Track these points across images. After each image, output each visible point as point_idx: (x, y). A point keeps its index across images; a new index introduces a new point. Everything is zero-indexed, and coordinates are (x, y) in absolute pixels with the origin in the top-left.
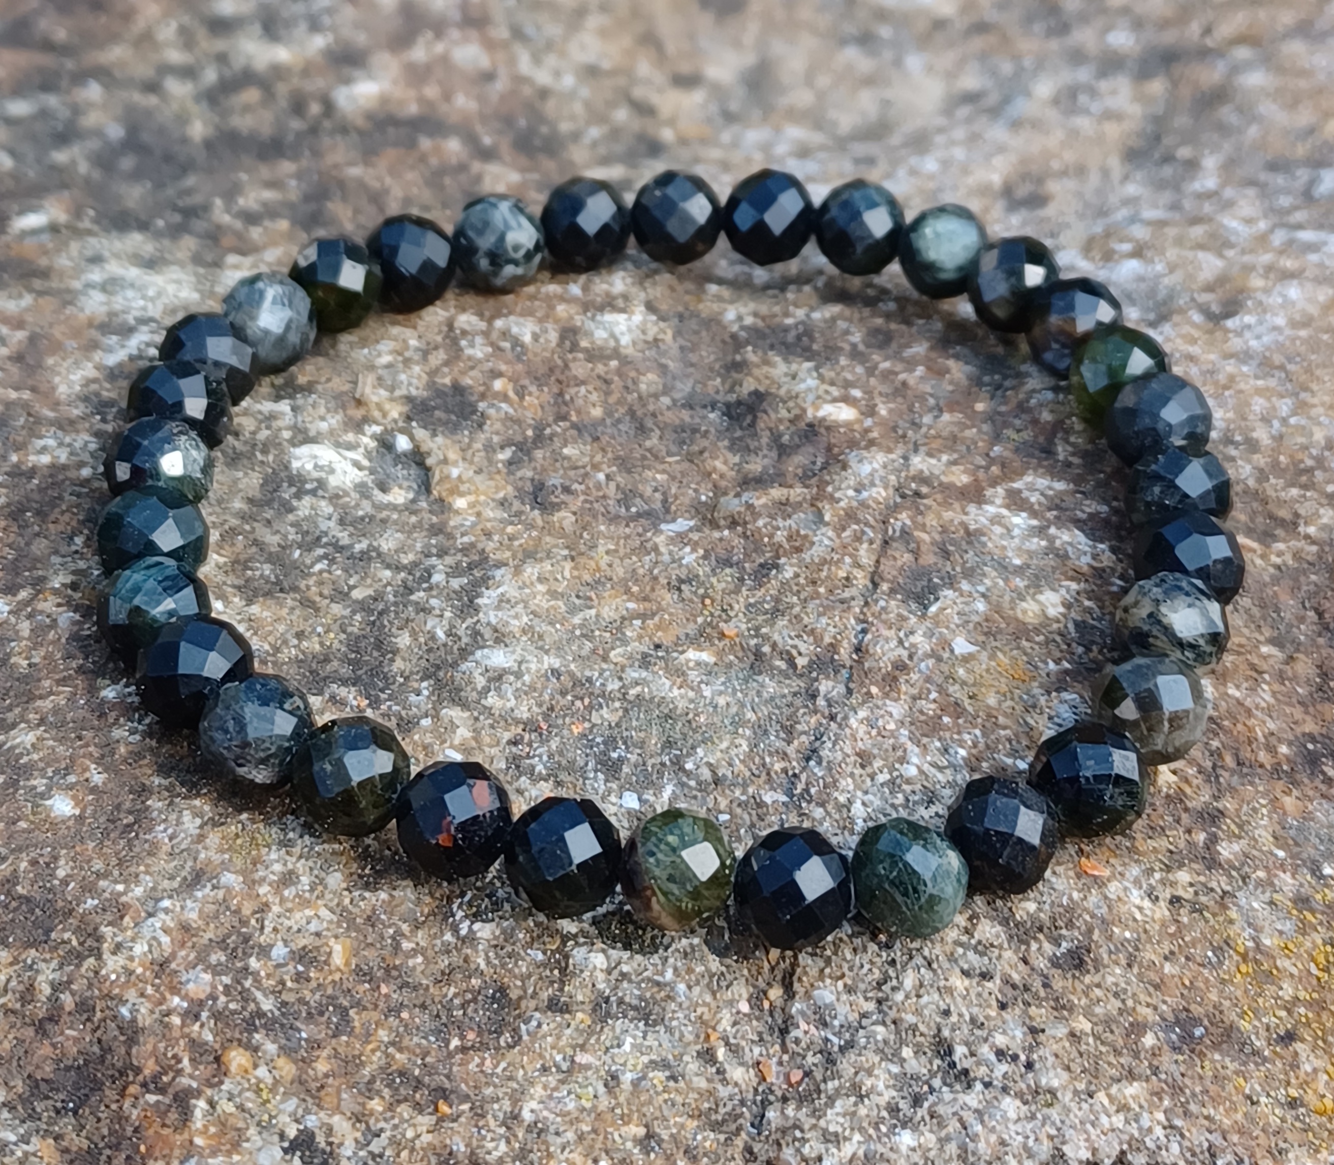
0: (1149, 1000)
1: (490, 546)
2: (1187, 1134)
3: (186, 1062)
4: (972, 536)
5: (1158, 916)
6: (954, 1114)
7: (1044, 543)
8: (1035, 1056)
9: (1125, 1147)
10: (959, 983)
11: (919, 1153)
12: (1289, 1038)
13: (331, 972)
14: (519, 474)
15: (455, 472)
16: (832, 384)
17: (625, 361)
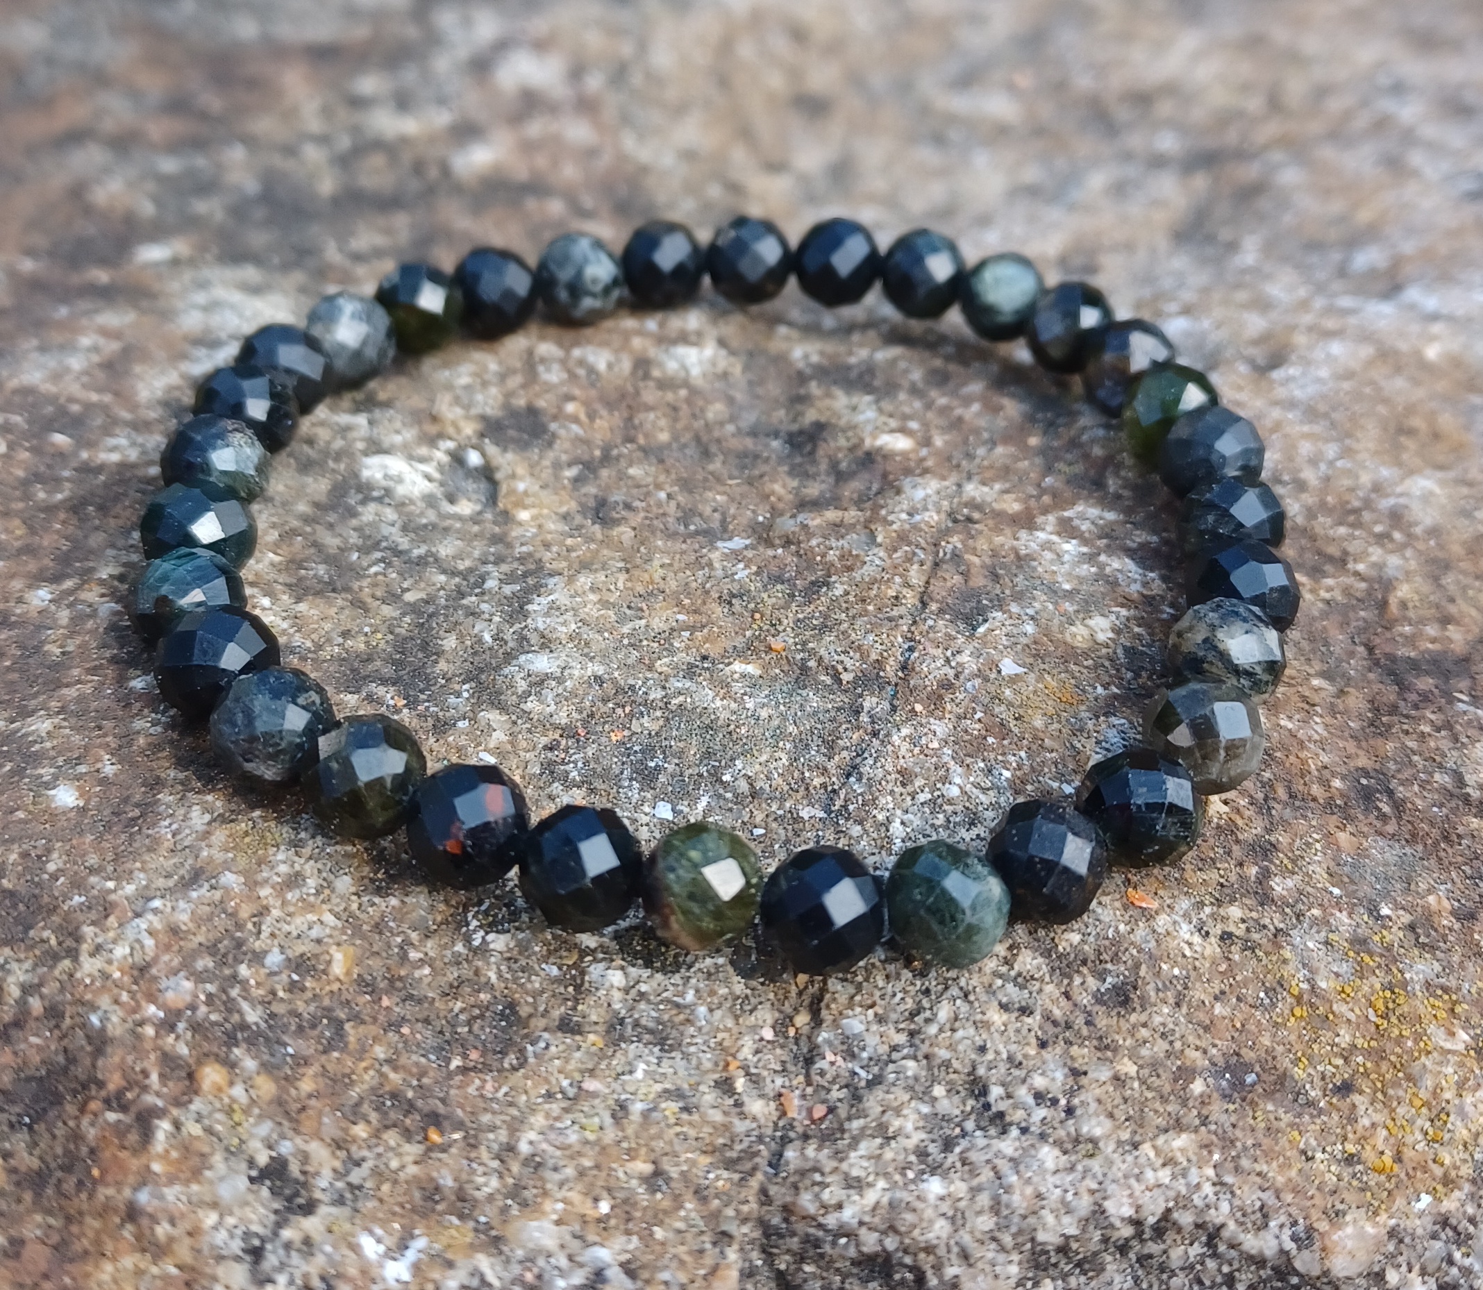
0: (1198, 1043)
1: (547, 556)
2: (1238, 1192)
3: (154, 1077)
4: (1022, 561)
5: (1208, 952)
6: (988, 1162)
7: (1093, 570)
8: (1076, 1101)
9: (1171, 1204)
10: (997, 1017)
11: (948, 1202)
12: (1345, 1089)
13: (329, 983)
14: (584, 490)
15: (521, 486)
16: (891, 416)
17: (694, 391)
